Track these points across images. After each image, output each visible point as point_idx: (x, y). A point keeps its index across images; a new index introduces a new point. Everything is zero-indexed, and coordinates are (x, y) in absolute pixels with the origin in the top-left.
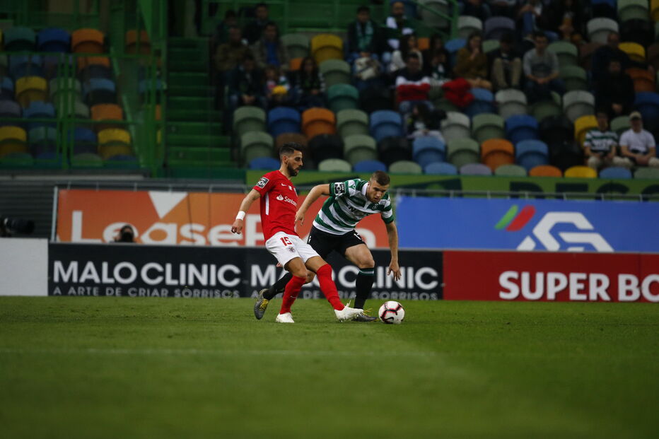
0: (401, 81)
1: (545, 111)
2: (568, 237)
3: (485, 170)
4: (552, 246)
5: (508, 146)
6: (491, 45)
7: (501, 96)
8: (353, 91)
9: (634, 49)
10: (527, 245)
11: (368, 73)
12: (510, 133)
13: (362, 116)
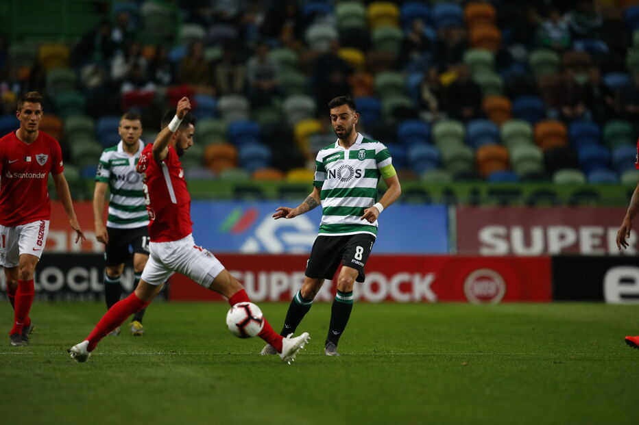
0: (127, 88)
1: (267, 117)
2: (291, 238)
3: (208, 174)
4: (274, 247)
5: (230, 150)
6: (213, 53)
7: (224, 102)
8: (79, 99)
9: (352, 55)
10: (250, 247)
11: (94, 81)
12: (234, 138)
13: (88, 123)
